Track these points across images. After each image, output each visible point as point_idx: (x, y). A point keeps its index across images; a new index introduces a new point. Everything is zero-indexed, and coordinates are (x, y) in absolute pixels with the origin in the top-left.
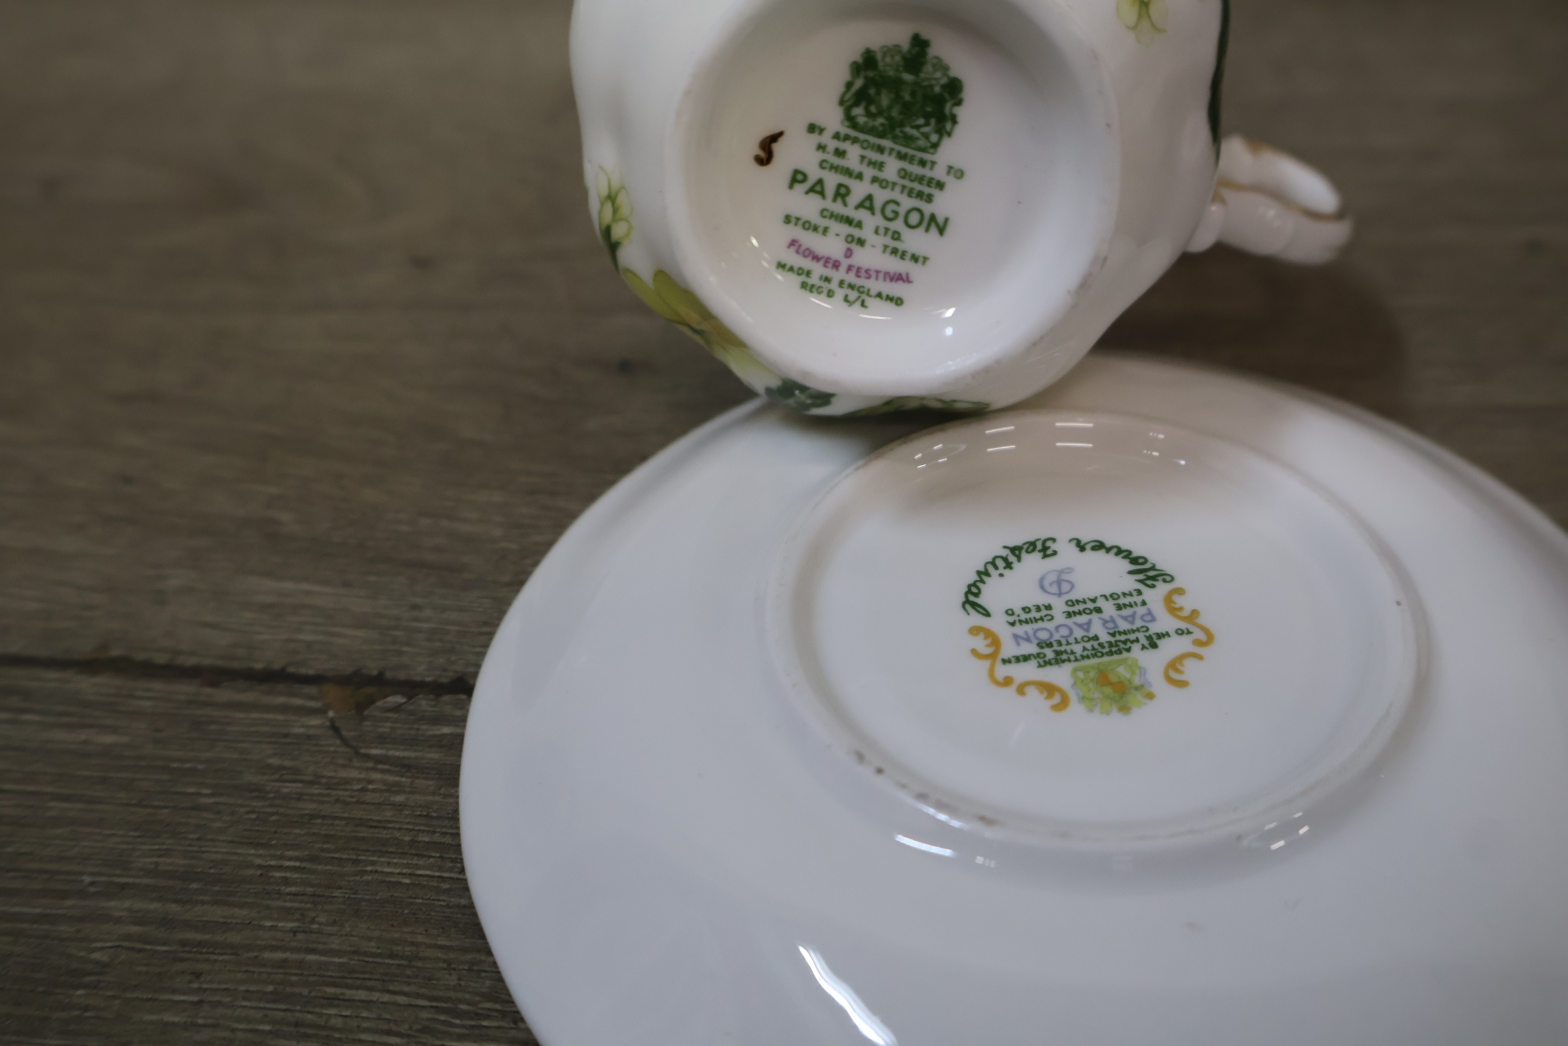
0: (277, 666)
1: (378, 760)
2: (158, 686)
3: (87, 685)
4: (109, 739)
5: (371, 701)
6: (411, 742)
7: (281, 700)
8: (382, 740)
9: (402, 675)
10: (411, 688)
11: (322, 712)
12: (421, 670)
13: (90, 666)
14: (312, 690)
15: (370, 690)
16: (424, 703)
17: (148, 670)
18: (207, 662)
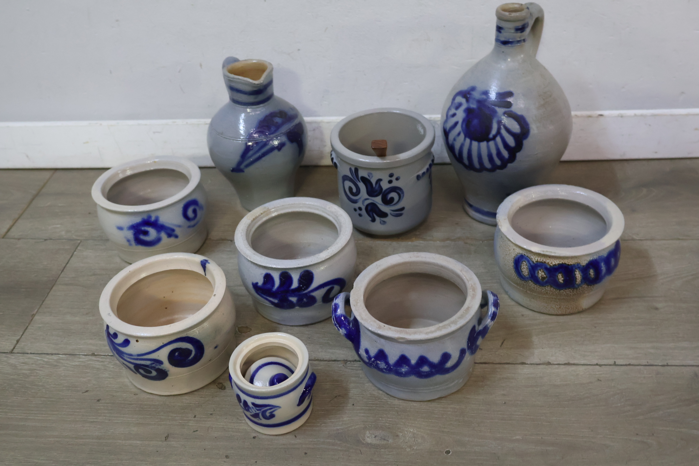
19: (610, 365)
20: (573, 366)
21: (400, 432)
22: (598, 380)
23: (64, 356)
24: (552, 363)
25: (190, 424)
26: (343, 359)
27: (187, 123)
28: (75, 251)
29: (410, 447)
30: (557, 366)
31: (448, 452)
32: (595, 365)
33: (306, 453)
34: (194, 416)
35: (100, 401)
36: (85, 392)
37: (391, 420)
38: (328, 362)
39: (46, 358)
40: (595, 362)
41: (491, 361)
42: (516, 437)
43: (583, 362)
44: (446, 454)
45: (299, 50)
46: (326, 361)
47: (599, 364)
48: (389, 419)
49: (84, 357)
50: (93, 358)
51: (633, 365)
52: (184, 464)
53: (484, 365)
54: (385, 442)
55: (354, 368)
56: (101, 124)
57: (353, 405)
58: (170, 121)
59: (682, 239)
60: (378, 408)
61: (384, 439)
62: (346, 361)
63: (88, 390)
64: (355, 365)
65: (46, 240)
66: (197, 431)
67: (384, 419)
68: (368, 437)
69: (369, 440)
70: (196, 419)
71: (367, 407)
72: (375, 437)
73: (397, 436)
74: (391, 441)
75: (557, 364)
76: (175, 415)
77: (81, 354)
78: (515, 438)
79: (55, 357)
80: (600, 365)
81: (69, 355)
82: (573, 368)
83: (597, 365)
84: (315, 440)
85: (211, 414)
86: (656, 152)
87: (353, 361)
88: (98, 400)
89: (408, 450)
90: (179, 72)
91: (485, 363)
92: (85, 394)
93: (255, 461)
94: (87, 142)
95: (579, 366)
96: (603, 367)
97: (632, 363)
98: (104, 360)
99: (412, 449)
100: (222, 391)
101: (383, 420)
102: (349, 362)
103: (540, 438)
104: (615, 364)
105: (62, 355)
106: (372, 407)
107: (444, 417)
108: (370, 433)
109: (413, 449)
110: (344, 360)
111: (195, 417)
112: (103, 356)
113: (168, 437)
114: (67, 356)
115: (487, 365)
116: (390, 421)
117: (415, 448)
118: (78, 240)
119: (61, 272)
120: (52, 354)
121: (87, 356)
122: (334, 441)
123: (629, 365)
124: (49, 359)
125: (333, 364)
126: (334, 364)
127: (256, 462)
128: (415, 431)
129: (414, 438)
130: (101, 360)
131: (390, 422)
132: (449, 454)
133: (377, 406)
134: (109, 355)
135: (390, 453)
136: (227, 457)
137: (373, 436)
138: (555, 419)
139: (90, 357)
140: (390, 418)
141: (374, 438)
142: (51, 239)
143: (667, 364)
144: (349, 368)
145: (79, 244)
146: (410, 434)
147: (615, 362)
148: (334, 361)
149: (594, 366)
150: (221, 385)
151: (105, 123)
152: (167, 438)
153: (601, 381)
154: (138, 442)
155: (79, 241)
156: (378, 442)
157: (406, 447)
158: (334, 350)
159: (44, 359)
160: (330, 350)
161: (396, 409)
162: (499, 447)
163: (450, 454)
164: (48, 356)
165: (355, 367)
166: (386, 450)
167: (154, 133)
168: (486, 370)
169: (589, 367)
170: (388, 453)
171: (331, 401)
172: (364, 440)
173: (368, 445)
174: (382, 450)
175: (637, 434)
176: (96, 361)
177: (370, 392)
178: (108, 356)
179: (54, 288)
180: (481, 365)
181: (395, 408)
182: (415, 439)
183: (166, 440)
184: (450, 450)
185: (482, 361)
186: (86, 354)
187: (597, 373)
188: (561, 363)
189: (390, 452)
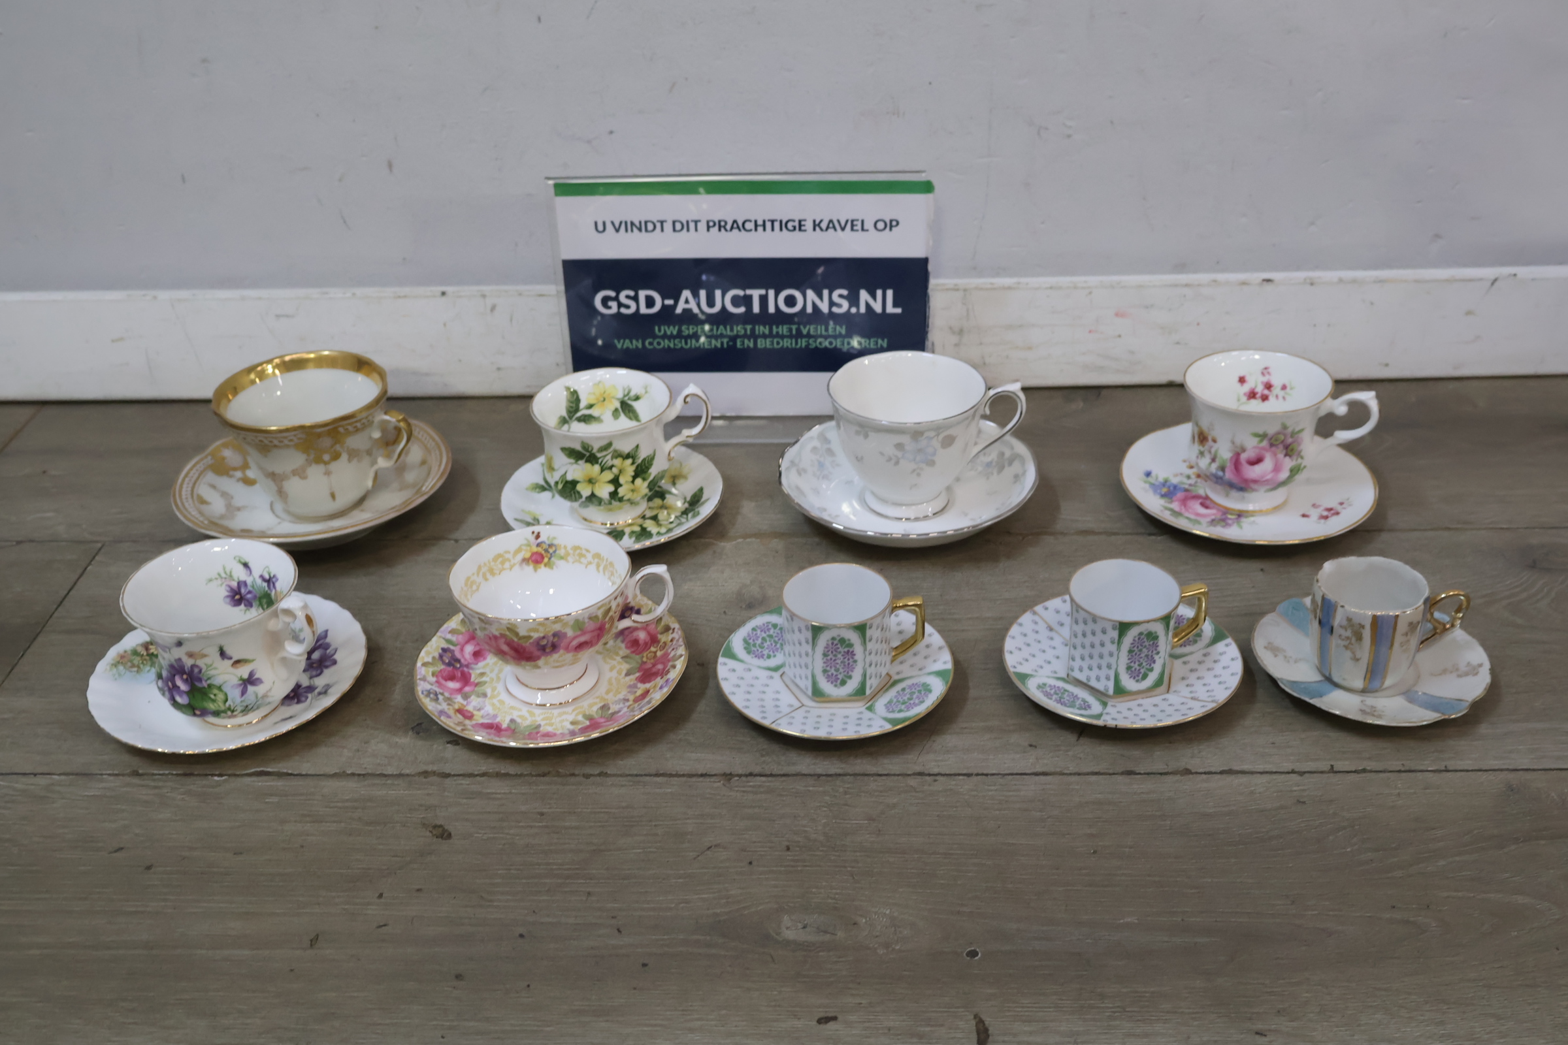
0: (704, 773)
1: (737, 791)
2: (676, 779)
3: (659, 779)
4: (670, 790)
5: (730, 779)
6: (744, 787)
7: (708, 780)
8: (736, 787)
9: (736, 773)
10: (740, 776)
11: (719, 782)
12: (740, 772)
13: (657, 775)
14: (715, 777)
15: (729, 777)
16: (744, 779)
17: (671, 775)
18: (686, 773)
19: (1322, 772)
20: (1240, 775)
21: (861, 916)
22: (1299, 801)
23: (63, 777)
24: (1193, 771)
25: (369, 912)
26: (721, 772)
27: (354, 294)
28: (90, 564)
29: (887, 945)
30: (1204, 776)
31: (973, 954)
32: (1288, 773)
33: (644, 965)
34: (377, 895)
35: (153, 870)
36: (116, 851)
37: (838, 891)
38: (689, 779)
39: (21, 784)
40: (1288, 766)
41: (1058, 770)
42: (1126, 920)
43: (1260, 768)
44: (969, 958)
45: (611, 132)
46: (683, 775)
47: (1297, 770)
48: (834, 891)
49: (112, 778)
50: (136, 780)
51: (1371, 771)
52: (355, 994)
53: (1042, 778)
54: (827, 937)
55: (749, 789)
56: (155, 298)
57: (750, 863)
58: (314, 292)
59: (1456, 529)
60: (808, 868)
61: (826, 932)
62: (728, 776)
63: (122, 846)
64: (751, 784)
65: (19, 543)
66: (385, 925)
67: (822, 891)
68: (787, 928)
69: (790, 935)
70: (382, 900)
71: (781, 866)
72: (804, 927)
73: (855, 924)
74: (840, 934)
75: (1205, 773)
76: (334, 894)
77: (104, 772)
78: (1122, 921)
79: (42, 781)
80: (1302, 774)
81: (77, 774)
82: (1243, 779)
83: (1293, 772)
84: (665, 937)
85: (419, 890)
86: (1387, 365)
87: (746, 776)
88: (149, 868)
89: (881, 951)
90: (340, 180)
91: (1045, 774)
92: (114, 855)
93: (528, 983)
94: (121, 339)
95: (1255, 775)
96: (1307, 775)
97: (1369, 768)
98: (160, 784)
99: (890, 949)
100: (444, 841)
101: (820, 893)
102: (736, 778)
103: (1180, 919)
104: (1332, 770)
105: (60, 775)
106: (793, 866)
107: (959, 882)
108: (792, 920)
109: (893, 949)
110: (725, 775)
111: (381, 896)
112: (160, 777)
113: (317, 939)
114: (71, 777)
115: (1049, 778)
116: (837, 894)
117: (897, 947)
118: (97, 542)
119: (55, 606)
120: (35, 775)
121: (121, 777)
122: (708, 938)
123: (1364, 771)
124: (27, 784)
125: (699, 782)
126: (702, 782)
127: (528, 986)
128: (896, 914)
129: (893, 929)
130: (153, 784)
131: (837, 896)
132: (974, 957)
133: (805, 864)
134: (172, 774)
135: (841, 959)
136: (459, 977)
137: (800, 925)
138: (1210, 880)
139: (128, 779)
140: (835, 889)
141: (801, 930)
142: (32, 541)
143: (1446, 767)
144: (736, 789)
145: (100, 549)
146: (885, 920)
147: (1332, 766)
148: (702, 775)
149: (1287, 775)
150: (441, 829)
151: (164, 295)
152: (314, 942)
153: (1304, 803)
154: (246, 952)
155: (99, 545)
156: (812, 938)
157: (876, 946)
158: (699, 755)
159: (16, 785)
160: (693, 754)
161: (849, 869)
162: (1087, 941)
163: (976, 958)
164: (24, 779)
165: (750, 786)
166: (831, 953)
167: (278, 316)
168: (1048, 786)
169: (1275, 777)
170: (835, 960)
171: (698, 856)
172: (778, 934)
173: (787, 943)
174: (820, 954)
175: (1394, 907)
176: (143, 786)
177: (787, 836)
178: (170, 777)
179: (39, 639)
180: (1037, 778)
181: (845, 867)
182: (895, 930)
183: (311, 945)
184: (978, 950)
185: (1039, 769)
186: (117, 772)
187: (1295, 788)
188: (1213, 770)
189: (840, 957)
